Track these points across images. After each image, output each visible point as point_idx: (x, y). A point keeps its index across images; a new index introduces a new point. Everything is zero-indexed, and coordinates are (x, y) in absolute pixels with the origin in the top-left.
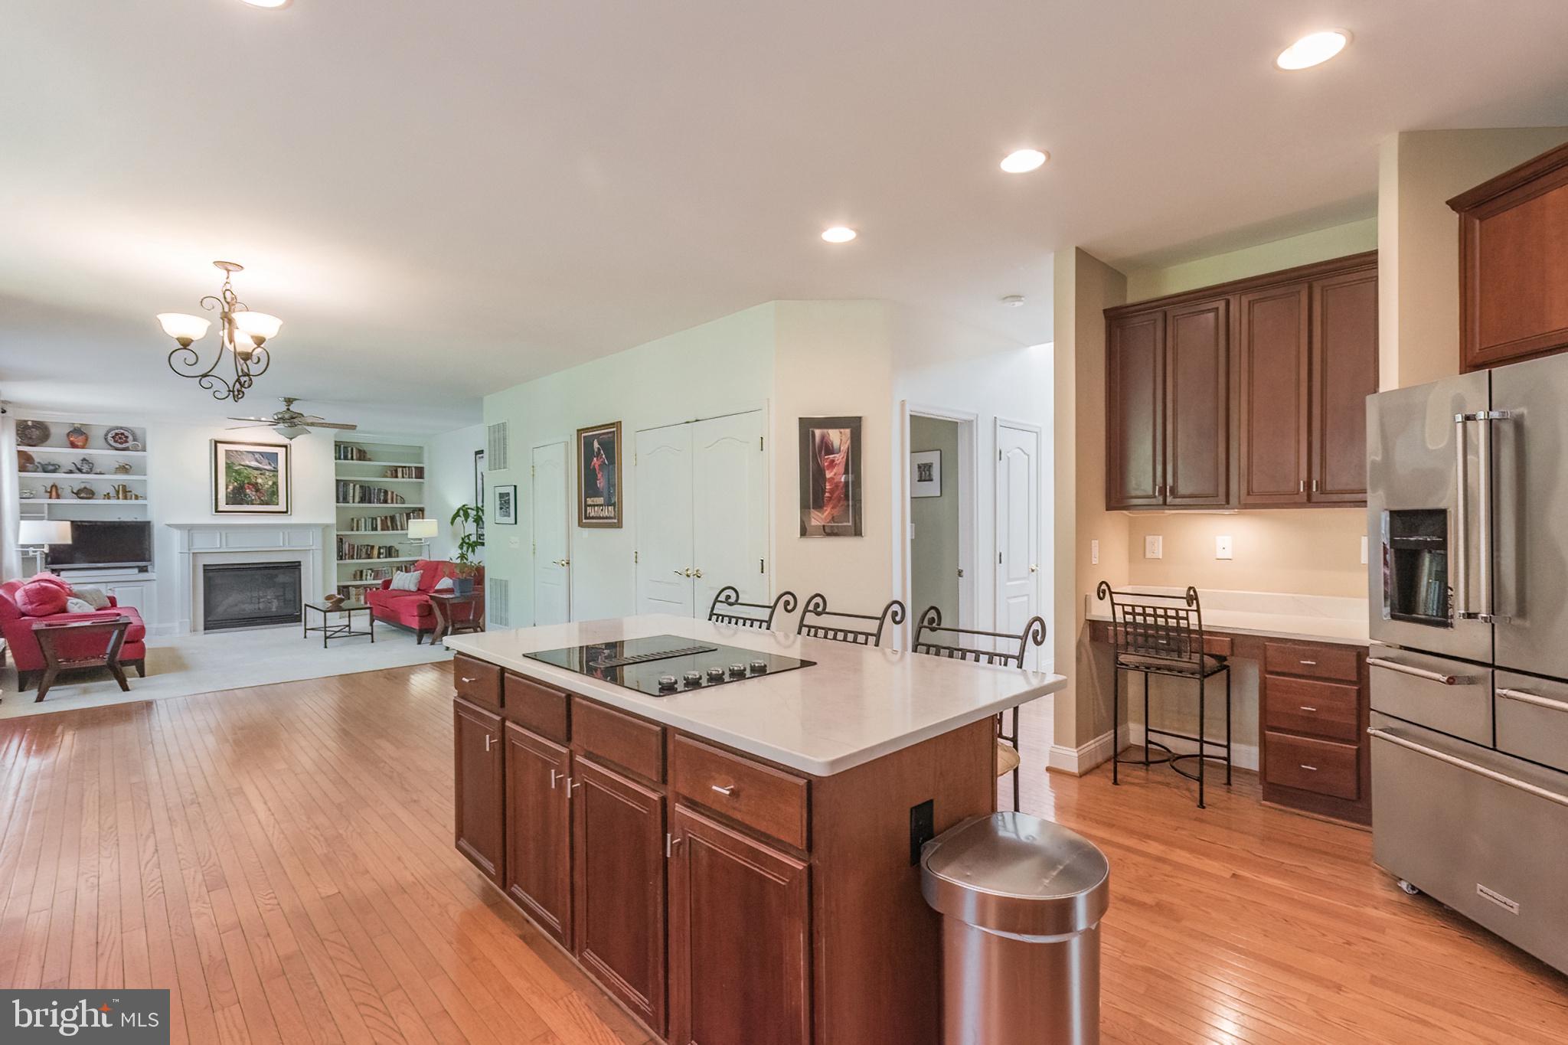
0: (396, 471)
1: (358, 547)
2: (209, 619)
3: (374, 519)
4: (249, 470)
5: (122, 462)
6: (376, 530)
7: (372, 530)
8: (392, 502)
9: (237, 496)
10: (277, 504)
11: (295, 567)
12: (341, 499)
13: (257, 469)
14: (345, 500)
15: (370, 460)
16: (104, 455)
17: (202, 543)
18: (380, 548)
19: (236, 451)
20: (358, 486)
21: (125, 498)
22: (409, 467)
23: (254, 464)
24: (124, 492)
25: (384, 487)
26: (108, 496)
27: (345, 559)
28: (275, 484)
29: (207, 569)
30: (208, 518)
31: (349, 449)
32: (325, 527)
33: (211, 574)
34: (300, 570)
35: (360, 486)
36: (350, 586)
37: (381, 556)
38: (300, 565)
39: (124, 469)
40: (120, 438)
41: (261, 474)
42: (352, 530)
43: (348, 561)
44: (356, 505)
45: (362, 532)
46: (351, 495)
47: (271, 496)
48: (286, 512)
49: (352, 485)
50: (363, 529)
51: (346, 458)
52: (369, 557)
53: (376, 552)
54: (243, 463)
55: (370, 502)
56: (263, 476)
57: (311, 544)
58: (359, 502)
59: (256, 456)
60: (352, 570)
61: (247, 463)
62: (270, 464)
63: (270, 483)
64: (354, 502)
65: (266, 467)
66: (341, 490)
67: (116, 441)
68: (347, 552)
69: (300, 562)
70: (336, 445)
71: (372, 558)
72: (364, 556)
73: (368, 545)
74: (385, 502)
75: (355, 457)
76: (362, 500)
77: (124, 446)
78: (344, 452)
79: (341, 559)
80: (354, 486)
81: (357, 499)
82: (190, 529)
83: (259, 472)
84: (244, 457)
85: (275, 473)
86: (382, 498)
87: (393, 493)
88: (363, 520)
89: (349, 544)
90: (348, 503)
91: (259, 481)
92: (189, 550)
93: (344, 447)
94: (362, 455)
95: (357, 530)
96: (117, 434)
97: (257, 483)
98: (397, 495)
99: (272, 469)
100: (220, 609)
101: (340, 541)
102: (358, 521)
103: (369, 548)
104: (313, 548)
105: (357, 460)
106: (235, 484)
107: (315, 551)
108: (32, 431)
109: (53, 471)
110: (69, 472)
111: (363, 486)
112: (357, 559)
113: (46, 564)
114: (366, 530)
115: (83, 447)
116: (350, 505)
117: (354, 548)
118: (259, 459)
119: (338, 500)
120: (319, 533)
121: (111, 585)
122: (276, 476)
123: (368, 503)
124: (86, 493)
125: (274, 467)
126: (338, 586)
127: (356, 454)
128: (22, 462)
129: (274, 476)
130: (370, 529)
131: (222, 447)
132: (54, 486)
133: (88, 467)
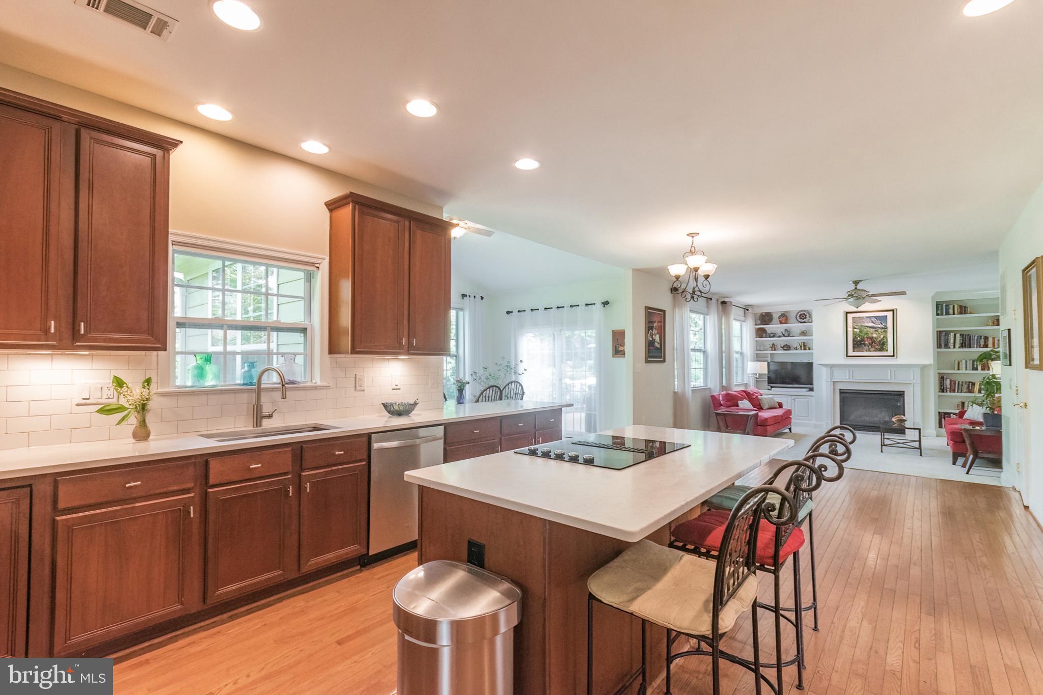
0: (998, 320)
1: (959, 382)
2: (843, 423)
3: (975, 361)
4: (868, 329)
5: (803, 329)
6: (977, 370)
7: (973, 370)
8: (993, 347)
9: (858, 344)
10: (887, 351)
11: (901, 394)
12: (943, 345)
13: (873, 328)
14: (947, 346)
15: (970, 313)
16: (795, 326)
17: (840, 376)
19: (859, 317)
20: (958, 335)
21: (805, 349)
23: (871, 324)
24: (804, 346)
25: (983, 334)
26: (796, 349)
27: (947, 392)
28: (886, 337)
29: (842, 392)
30: (841, 360)
31: (951, 307)
32: (923, 367)
33: (844, 395)
34: (904, 397)
35: (960, 335)
36: (952, 413)
38: (904, 394)
39: (803, 333)
40: (804, 316)
41: (876, 331)
42: (954, 370)
43: (949, 394)
44: (957, 349)
45: (963, 371)
46: (952, 342)
47: (882, 346)
48: (893, 356)
49: (952, 334)
50: (964, 369)
51: (947, 313)
52: (970, 391)
53: (977, 388)
54: (863, 324)
55: (970, 347)
57: (912, 379)
58: (959, 348)
59: (872, 319)
60: (959, 401)
61: (867, 324)
62: (881, 324)
63: (882, 337)
64: (954, 347)
65: (879, 326)
66: (943, 338)
67: (801, 318)
68: (949, 386)
69: (904, 392)
70: (937, 305)
71: (973, 393)
72: (965, 390)
73: (970, 382)
74: (987, 346)
75: (956, 312)
76: (962, 346)
77: (804, 321)
78: (946, 310)
79: (943, 392)
80: (955, 335)
81: (958, 345)
82: (832, 367)
83: (874, 330)
84: (864, 320)
86: (982, 343)
87: (994, 338)
88: (964, 362)
89: (951, 380)
90: (950, 348)
91: (874, 335)
92: (831, 379)
93: (946, 306)
94: (963, 310)
95: (959, 369)
96: (801, 314)
97: (873, 337)
98: (998, 341)
100: (852, 417)
101: (942, 378)
102: (959, 363)
103: (971, 384)
104: (914, 382)
105: (957, 314)
106: (859, 338)
107: (915, 384)
108: (766, 318)
109: (774, 337)
110: (780, 337)
111: (963, 335)
112: (958, 392)
113: (768, 383)
114: (967, 370)
115: (786, 323)
116: (952, 350)
117: (955, 383)
118: (874, 321)
119: (939, 346)
120: (918, 372)
121: (793, 397)
122: (885, 332)
123: (968, 348)
124: (787, 347)
125: (884, 326)
126: (939, 412)
127: (958, 310)
128: (761, 333)
129: (884, 331)
130: (971, 368)
131: (850, 316)
132: (773, 344)
133: (788, 333)
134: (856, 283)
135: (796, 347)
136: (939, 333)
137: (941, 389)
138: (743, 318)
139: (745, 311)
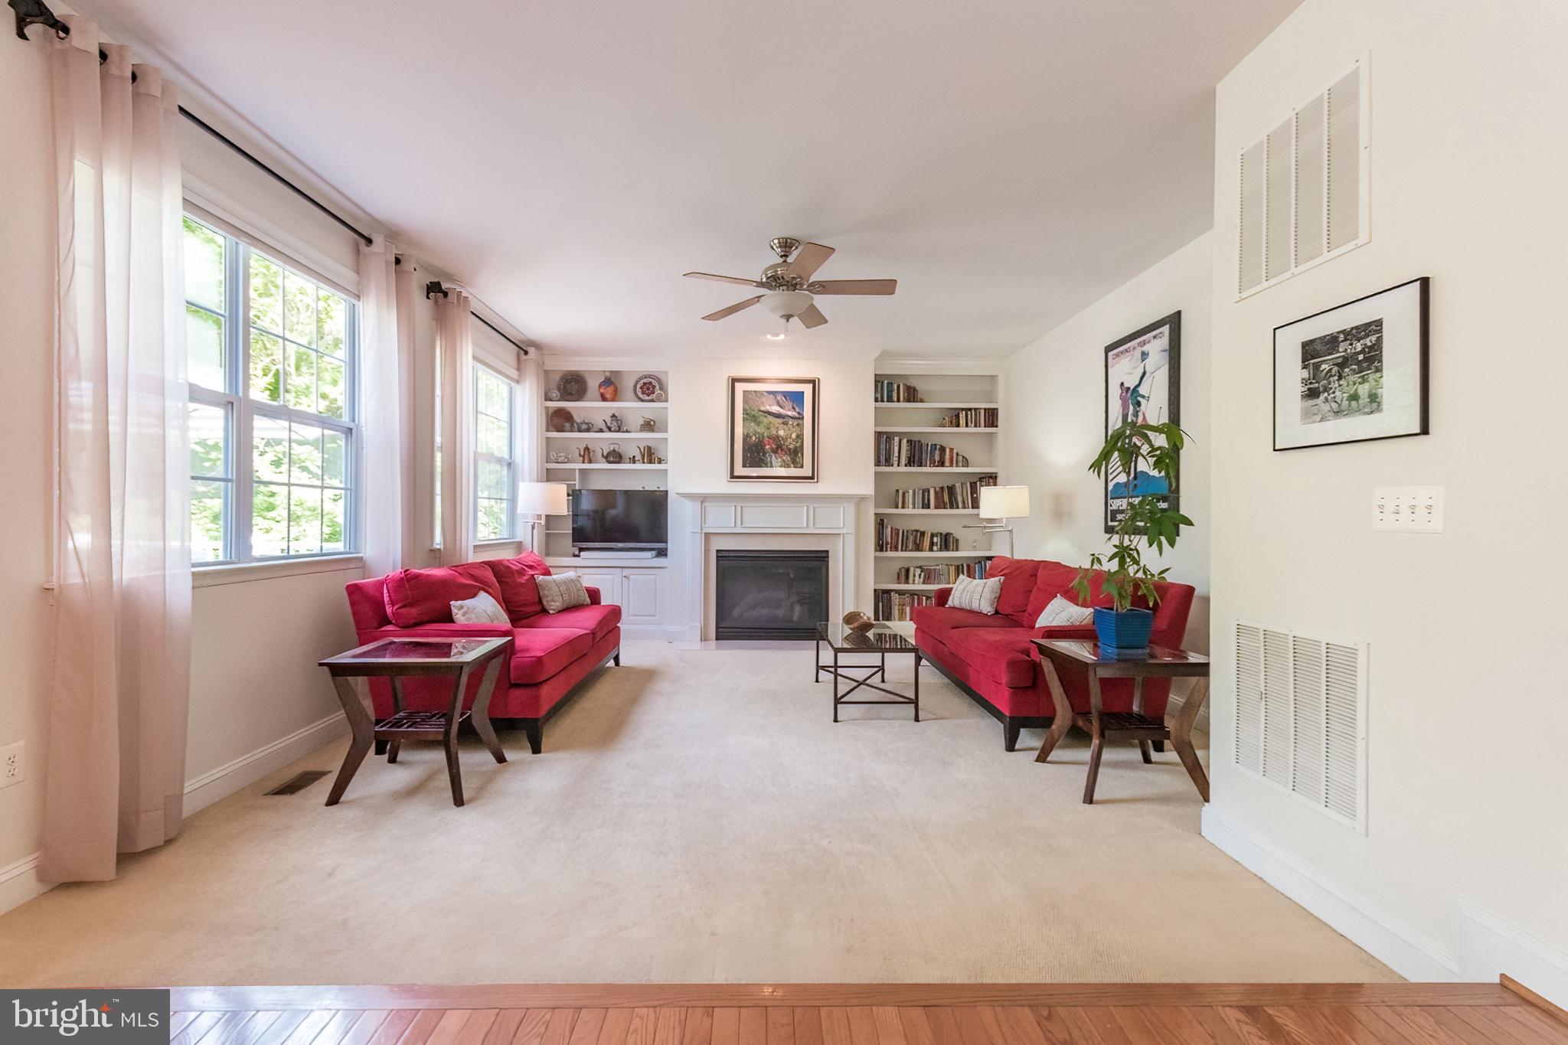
0: (958, 416)
1: (903, 531)
2: (722, 625)
3: (926, 491)
4: (771, 419)
5: (649, 416)
6: (929, 507)
7: (923, 508)
8: (951, 465)
9: (755, 453)
10: (802, 467)
11: (821, 558)
12: (883, 459)
13: (778, 416)
14: (888, 463)
15: (922, 401)
16: (632, 408)
17: (717, 520)
18: (932, 536)
19: (755, 392)
20: (904, 441)
21: (650, 462)
22: (975, 409)
23: (775, 409)
24: (650, 455)
25: (939, 441)
26: (633, 460)
27: (886, 551)
28: (800, 437)
29: (722, 556)
30: (721, 485)
31: (895, 386)
32: (860, 500)
33: (725, 563)
34: (828, 561)
35: (908, 441)
36: (892, 591)
37: (935, 548)
38: (828, 557)
39: (649, 426)
40: (650, 388)
41: (783, 423)
42: (897, 507)
43: (890, 554)
44: (903, 469)
45: (909, 511)
46: (896, 454)
47: (794, 456)
48: (812, 478)
49: (897, 439)
50: (911, 506)
51: (890, 400)
52: (918, 548)
53: (927, 541)
54: (762, 409)
55: (921, 465)
56: (785, 427)
57: (842, 526)
58: (906, 465)
59: (779, 398)
60: (896, 567)
61: (768, 408)
62: (794, 408)
63: (794, 436)
64: (898, 465)
65: (790, 413)
66: (883, 446)
67: (643, 392)
68: (889, 540)
69: (827, 551)
70: (876, 382)
71: (922, 551)
72: (910, 546)
73: (917, 531)
74: (942, 464)
75: (902, 398)
76: (910, 462)
77: (650, 398)
78: (888, 391)
79: (881, 550)
80: (900, 442)
81: (903, 460)
82: (704, 499)
83: (780, 421)
84: (764, 400)
85: (800, 422)
86: (937, 458)
87: (952, 450)
88: (911, 492)
89: (892, 528)
90: (892, 466)
91: (781, 433)
92: (702, 530)
93: (888, 383)
94: (912, 395)
95: (903, 507)
96: (645, 384)
97: (778, 437)
98: (957, 454)
99: (797, 415)
100: (736, 612)
101: (881, 523)
102: (904, 494)
103: (919, 534)
104: (844, 531)
105: (903, 402)
106: (754, 438)
107: (846, 535)
108: (572, 385)
109: (588, 430)
110: (601, 431)
111: (911, 441)
112: (902, 550)
113: (574, 541)
114: (914, 508)
115: (613, 400)
116: (894, 469)
117: (898, 535)
118: (781, 401)
119: (878, 463)
120: (851, 508)
121: (626, 572)
122: (800, 426)
123: (918, 466)
124: (615, 457)
125: (798, 413)
126: (875, 590)
127: (904, 394)
128: (559, 420)
129: (798, 425)
130: (921, 506)
131: (740, 388)
132: (587, 449)
133: (617, 424)
134: (787, 245)
135: (634, 457)
136: (878, 435)
137: (879, 545)
138: (514, 373)
139: (518, 356)
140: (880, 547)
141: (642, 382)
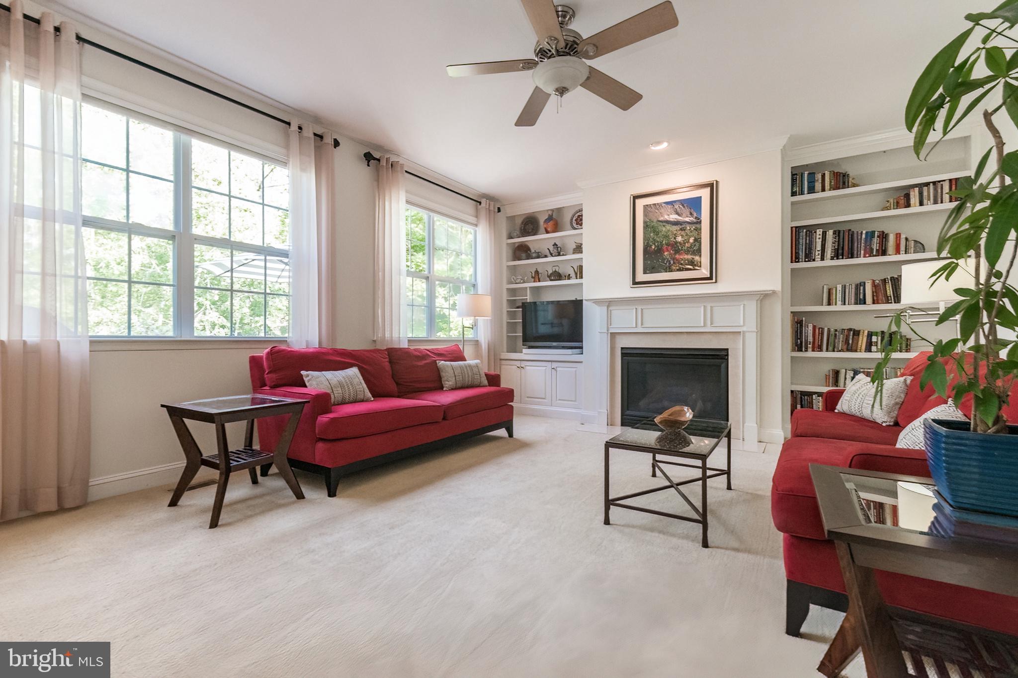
0: (907, 197)
1: (829, 330)
2: (626, 413)
3: (860, 286)
4: (668, 227)
5: (576, 240)
6: (865, 303)
7: (856, 303)
8: (897, 252)
9: (655, 260)
10: (700, 268)
11: (717, 357)
12: (802, 255)
13: (676, 223)
14: (809, 257)
15: (854, 185)
16: (568, 236)
17: (625, 320)
18: (870, 335)
19: (655, 205)
20: (830, 233)
21: (581, 278)
22: (934, 183)
23: (674, 217)
25: (878, 228)
26: (569, 277)
27: (806, 350)
28: (698, 240)
29: (627, 353)
30: (626, 291)
31: (819, 175)
32: (764, 297)
34: (728, 359)
35: (834, 233)
37: (874, 348)
38: (727, 355)
39: (579, 249)
40: (581, 220)
41: (681, 229)
42: (822, 305)
43: (810, 354)
44: (828, 262)
45: (839, 307)
46: (819, 247)
48: (710, 278)
49: (819, 232)
50: (839, 302)
51: (812, 190)
52: (850, 348)
53: (863, 341)
54: (661, 219)
55: (852, 257)
56: (683, 233)
57: (742, 323)
58: (832, 258)
59: (676, 207)
60: (827, 368)
61: (666, 217)
62: (691, 214)
63: (691, 240)
64: (823, 259)
65: (687, 219)
66: (802, 241)
67: (577, 223)
68: (810, 339)
69: (727, 350)
70: (793, 175)
71: (856, 351)
72: (840, 345)
73: (850, 330)
74: (884, 252)
75: (827, 187)
76: (837, 255)
77: (581, 227)
78: (809, 183)
79: (800, 350)
80: (824, 234)
81: (829, 252)
82: (610, 303)
83: (678, 227)
84: (663, 211)
85: (698, 226)
86: (875, 246)
87: (898, 236)
88: (839, 288)
89: (814, 327)
90: (814, 260)
91: (679, 239)
92: (608, 331)
93: (810, 175)
94: (841, 180)
95: (829, 304)
96: (579, 216)
97: (676, 243)
98: (907, 239)
99: (695, 220)
101: (798, 323)
102: (830, 290)
103: (851, 333)
104: (744, 329)
105: (829, 190)
106: (653, 247)
107: (747, 335)
108: (530, 225)
109: (538, 257)
110: (546, 256)
111: (839, 231)
112: (827, 350)
113: (523, 341)
114: (845, 304)
115: (554, 231)
116: (818, 263)
117: (822, 334)
118: (678, 210)
119: (795, 258)
120: (752, 307)
121: (555, 365)
122: (699, 230)
123: (848, 258)
124: (557, 276)
125: (696, 218)
126: (792, 392)
127: (831, 182)
128: (522, 252)
129: (696, 229)
130: (853, 302)
131: (640, 203)
132: (537, 272)
133: (558, 250)
135: (569, 275)
136: (796, 231)
137: (797, 345)
138: (473, 219)
139: (477, 206)
140: (799, 345)
141: (577, 215)
